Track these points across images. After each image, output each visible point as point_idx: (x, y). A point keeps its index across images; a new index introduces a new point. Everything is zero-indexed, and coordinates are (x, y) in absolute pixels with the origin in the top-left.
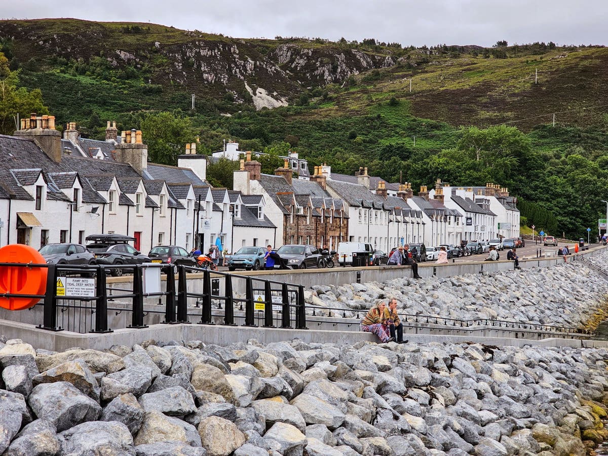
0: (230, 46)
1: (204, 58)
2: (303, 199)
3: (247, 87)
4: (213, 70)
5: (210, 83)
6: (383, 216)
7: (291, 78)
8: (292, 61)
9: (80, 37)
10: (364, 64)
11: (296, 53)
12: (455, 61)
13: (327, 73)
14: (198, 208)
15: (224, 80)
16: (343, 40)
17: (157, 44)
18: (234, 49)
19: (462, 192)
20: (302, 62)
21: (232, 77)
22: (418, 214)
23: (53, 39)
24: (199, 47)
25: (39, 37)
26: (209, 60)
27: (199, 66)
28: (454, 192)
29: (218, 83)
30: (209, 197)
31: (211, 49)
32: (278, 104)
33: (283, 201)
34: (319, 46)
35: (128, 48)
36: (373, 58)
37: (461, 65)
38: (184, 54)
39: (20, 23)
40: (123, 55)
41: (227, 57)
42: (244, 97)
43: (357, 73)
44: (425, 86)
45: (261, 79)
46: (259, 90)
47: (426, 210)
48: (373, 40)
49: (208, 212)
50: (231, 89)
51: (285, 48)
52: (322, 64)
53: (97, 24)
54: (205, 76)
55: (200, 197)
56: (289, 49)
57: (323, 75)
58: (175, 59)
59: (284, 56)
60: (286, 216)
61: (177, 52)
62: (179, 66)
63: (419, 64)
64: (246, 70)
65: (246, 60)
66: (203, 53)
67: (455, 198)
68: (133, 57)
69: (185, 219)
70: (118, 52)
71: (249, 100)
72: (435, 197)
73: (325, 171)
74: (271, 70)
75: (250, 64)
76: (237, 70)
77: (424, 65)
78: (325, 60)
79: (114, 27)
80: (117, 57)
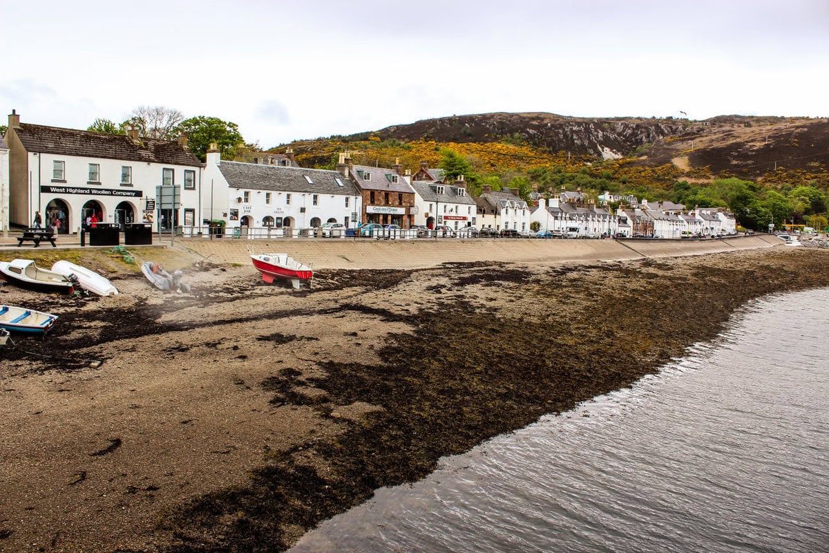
0: (589, 125)
1: (575, 132)
2: (639, 217)
3: (599, 147)
4: (580, 138)
5: (578, 146)
6: (668, 223)
7: (624, 141)
8: (624, 131)
9: (508, 122)
10: (666, 132)
11: (626, 126)
12: (720, 129)
13: (644, 138)
14: (610, 222)
15: (586, 143)
16: (654, 117)
17: (549, 124)
18: (592, 126)
19: (704, 211)
20: (630, 131)
21: (590, 142)
22: (682, 221)
23: (494, 124)
24: (572, 125)
25: (487, 123)
26: (577, 132)
27: (572, 136)
28: (700, 211)
29: (583, 145)
30: (612, 218)
31: (579, 126)
32: (616, 157)
33: (633, 218)
34: (640, 122)
35: (533, 127)
36: (671, 128)
37: (724, 132)
38: (564, 130)
39: (476, 116)
40: (531, 131)
41: (587, 130)
42: (597, 153)
43: (661, 137)
44: (701, 146)
45: (607, 142)
46: (606, 148)
47: (686, 220)
48: (671, 117)
49: (612, 223)
50: (590, 148)
51: (620, 124)
52: (642, 133)
53: (517, 114)
54: (576, 141)
55: (610, 218)
56: (622, 124)
57: (642, 139)
58: (559, 133)
59: (620, 128)
60: (634, 224)
61: (560, 128)
62: (561, 136)
63: (698, 131)
64: (598, 137)
65: (598, 132)
66: (574, 129)
67: (701, 215)
68: (535, 132)
69: (606, 224)
70: (528, 130)
71: (600, 154)
72: (692, 214)
73: (644, 202)
74: (612, 137)
75: (600, 134)
76: (592, 138)
77: (701, 132)
78: (643, 130)
79: (525, 115)
80: (528, 133)
